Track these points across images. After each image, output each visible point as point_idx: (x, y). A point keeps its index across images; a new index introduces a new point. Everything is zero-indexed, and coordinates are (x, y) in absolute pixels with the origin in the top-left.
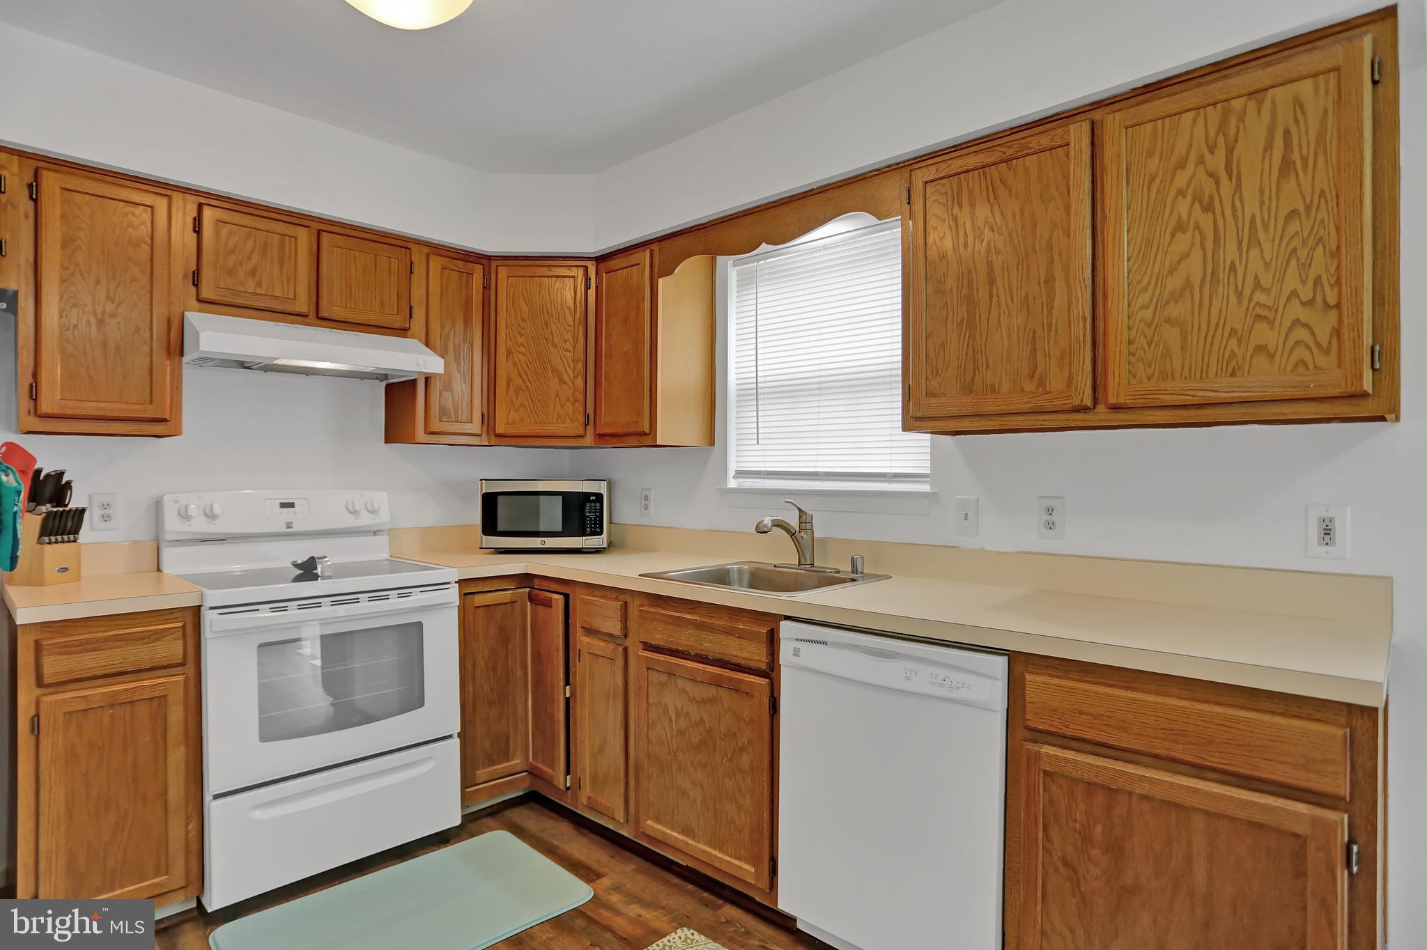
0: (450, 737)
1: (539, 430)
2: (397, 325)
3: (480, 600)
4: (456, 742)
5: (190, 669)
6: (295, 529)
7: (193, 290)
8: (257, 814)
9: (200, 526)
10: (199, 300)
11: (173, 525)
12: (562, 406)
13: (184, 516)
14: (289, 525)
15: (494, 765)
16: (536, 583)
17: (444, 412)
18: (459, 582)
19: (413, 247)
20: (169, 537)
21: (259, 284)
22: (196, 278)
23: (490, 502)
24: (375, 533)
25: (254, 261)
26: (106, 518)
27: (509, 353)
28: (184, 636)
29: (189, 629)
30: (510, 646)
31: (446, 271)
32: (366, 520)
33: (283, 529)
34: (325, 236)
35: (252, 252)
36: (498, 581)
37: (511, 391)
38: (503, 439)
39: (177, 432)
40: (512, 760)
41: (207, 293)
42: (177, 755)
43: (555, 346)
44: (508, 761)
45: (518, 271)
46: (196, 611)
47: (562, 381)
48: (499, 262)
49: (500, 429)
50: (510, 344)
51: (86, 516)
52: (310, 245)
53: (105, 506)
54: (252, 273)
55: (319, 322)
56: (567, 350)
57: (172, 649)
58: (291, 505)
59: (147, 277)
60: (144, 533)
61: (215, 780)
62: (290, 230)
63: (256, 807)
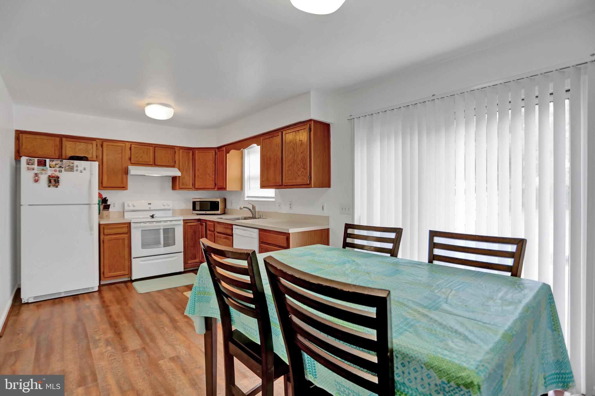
0: (181, 252)
1: (205, 187)
2: (173, 165)
3: (189, 224)
4: (182, 253)
5: (129, 233)
6: (151, 209)
7: (130, 161)
8: (141, 262)
9: (132, 208)
10: (131, 163)
11: (126, 208)
12: (210, 182)
13: (129, 206)
14: (150, 208)
15: (192, 260)
16: (202, 221)
17: (183, 184)
18: (183, 220)
19: (175, 148)
20: (126, 210)
21: (143, 159)
22: (130, 159)
23: (194, 203)
24: (169, 210)
25: (142, 154)
26: (114, 206)
27: (198, 170)
28: (128, 228)
29: (129, 226)
30: (196, 235)
31: (183, 153)
32: (167, 207)
33: (149, 209)
34: (156, 148)
35: (141, 153)
36: (193, 220)
37: (199, 178)
38: (197, 189)
39: (127, 189)
40: (197, 259)
41: (132, 162)
42: (126, 250)
43: (208, 168)
44: (196, 259)
45: (200, 151)
46: (130, 223)
47: (210, 176)
48: (196, 149)
49: (196, 187)
50: (198, 168)
51: (110, 206)
52: (153, 150)
53: (114, 204)
54: (141, 157)
55: (155, 166)
56: (211, 169)
57: (125, 230)
58: (150, 204)
59: (121, 160)
60: (121, 210)
61: (133, 255)
62: (148, 147)
63: (141, 261)
